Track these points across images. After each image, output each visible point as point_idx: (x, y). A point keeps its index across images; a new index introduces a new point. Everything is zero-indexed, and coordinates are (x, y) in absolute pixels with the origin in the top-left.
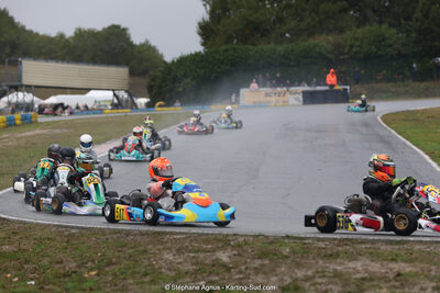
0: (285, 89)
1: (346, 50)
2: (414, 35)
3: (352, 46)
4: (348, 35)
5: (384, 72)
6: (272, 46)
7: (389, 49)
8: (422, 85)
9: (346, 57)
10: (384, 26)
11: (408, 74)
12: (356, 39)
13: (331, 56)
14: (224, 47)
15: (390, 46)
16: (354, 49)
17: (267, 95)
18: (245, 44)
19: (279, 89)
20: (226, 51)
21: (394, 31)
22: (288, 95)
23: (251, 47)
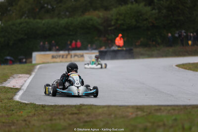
0: (66, 52)
1: (113, 23)
2: (164, 11)
3: (117, 20)
4: (114, 11)
5: (142, 39)
6: (56, 20)
7: (145, 22)
8: (171, 49)
9: (113, 28)
10: (142, 4)
11: (159, 41)
12: (120, 15)
13: (101, 28)
14: (19, 21)
15: (146, 19)
16: (119, 22)
17: (53, 57)
18: (35, 18)
19: (62, 53)
20: (21, 24)
21: (148, 8)
22: (69, 57)
23: (39, 21)
